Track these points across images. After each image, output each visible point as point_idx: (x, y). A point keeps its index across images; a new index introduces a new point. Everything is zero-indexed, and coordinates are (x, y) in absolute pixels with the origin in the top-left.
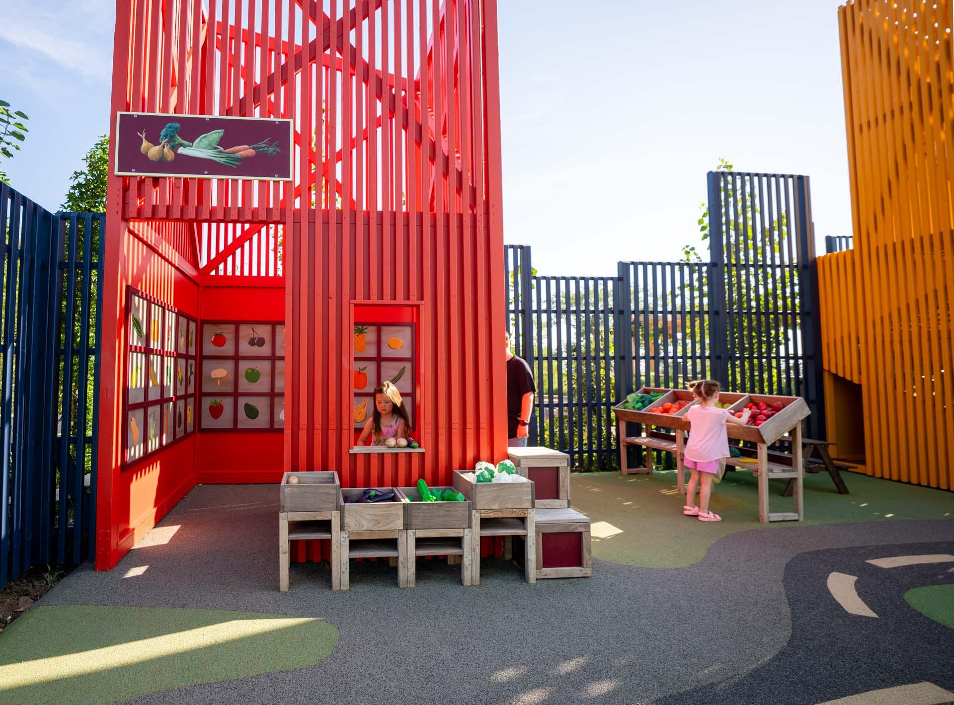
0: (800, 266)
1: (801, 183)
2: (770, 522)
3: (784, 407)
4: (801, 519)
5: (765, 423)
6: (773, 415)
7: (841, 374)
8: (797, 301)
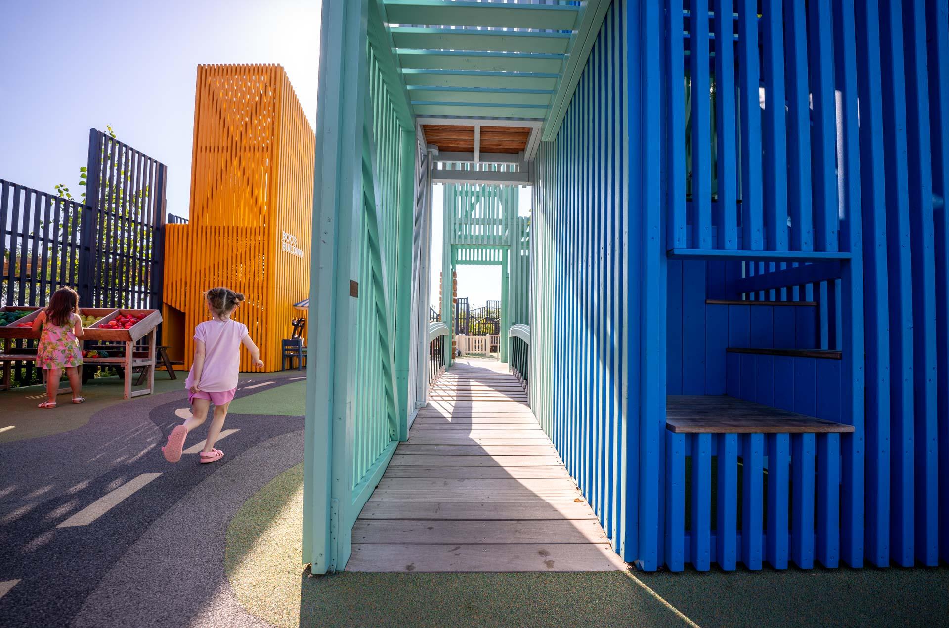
0: (155, 228)
1: (162, 169)
2: (132, 398)
3: (146, 316)
4: (152, 393)
5: (132, 327)
6: (138, 322)
7: (173, 306)
8: (150, 251)
